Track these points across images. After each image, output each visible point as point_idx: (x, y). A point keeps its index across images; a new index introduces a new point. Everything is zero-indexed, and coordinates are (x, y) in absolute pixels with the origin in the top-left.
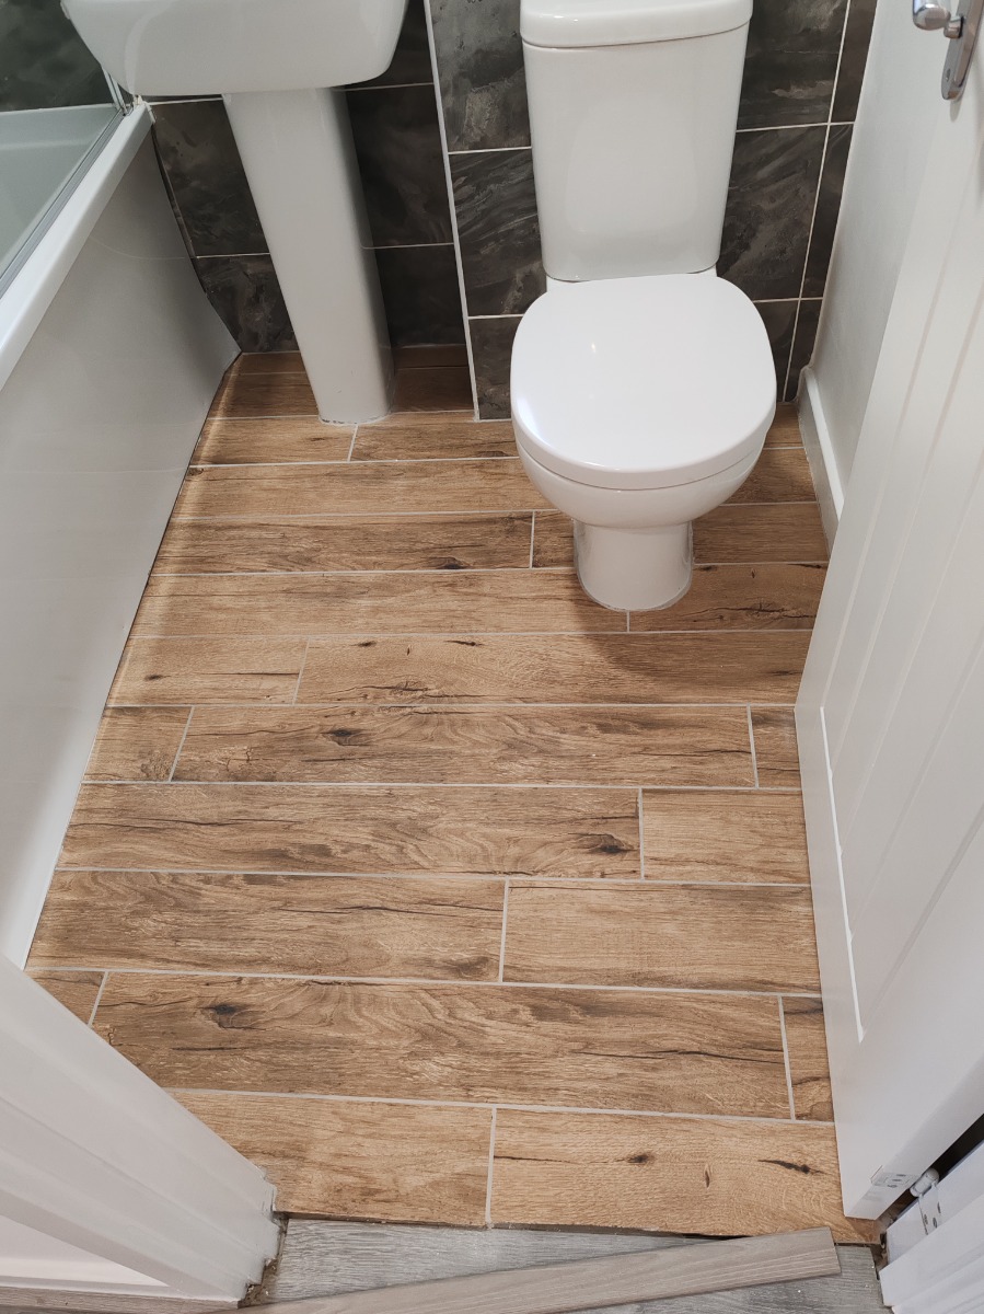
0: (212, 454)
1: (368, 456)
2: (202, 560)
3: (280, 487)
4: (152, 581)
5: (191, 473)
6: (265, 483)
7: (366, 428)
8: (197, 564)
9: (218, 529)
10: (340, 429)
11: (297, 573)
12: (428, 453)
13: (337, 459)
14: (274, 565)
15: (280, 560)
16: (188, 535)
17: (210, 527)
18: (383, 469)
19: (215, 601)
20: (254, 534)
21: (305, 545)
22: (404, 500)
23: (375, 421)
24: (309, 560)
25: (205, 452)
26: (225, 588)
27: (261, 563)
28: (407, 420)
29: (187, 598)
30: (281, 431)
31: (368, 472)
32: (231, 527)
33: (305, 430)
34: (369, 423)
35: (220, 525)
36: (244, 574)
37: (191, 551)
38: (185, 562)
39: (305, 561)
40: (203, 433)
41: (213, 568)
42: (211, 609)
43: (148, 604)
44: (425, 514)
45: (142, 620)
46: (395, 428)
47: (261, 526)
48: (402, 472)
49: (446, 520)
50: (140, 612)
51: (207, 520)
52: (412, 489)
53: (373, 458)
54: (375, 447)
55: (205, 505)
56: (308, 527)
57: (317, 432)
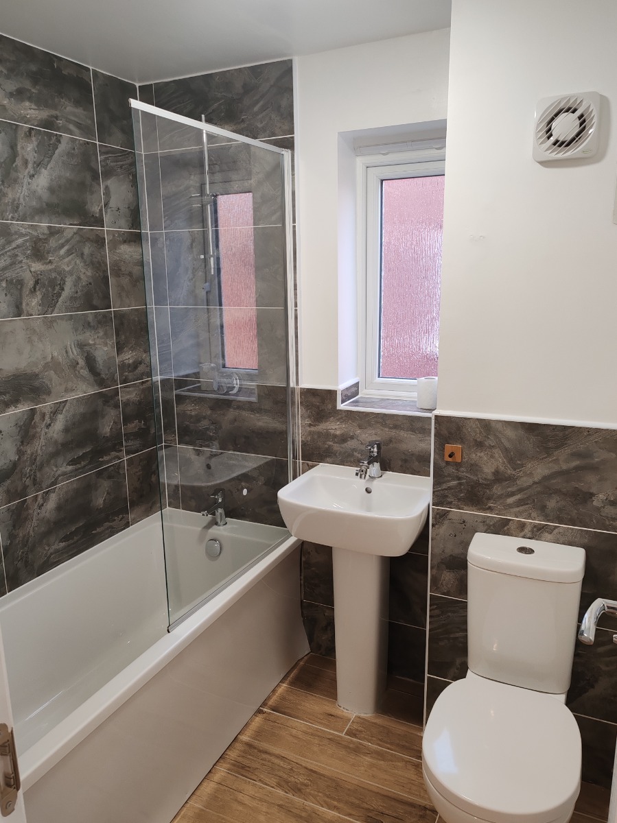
0: (274, 705)
1: (355, 735)
2: (243, 767)
3: (300, 737)
4: (213, 771)
5: (259, 711)
6: (294, 732)
7: (359, 718)
8: (241, 769)
9: (260, 751)
10: (346, 713)
11: (290, 796)
12: (388, 746)
13: (337, 731)
14: (279, 785)
15: (284, 784)
16: (243, 748)
17: (255, 748)
18: (361, 746)
19: (240, 796)
20: (277, 761)
21: (301, 779)
22: (366, 771)
23: (365, 715)
24: (300, 790)
25: (271, 702)
26: (249, 790)
27: (273, 781)
28: (383, 721)
29: (227, 788)
30: (314, 704)
31: (351, 746)
32: (266, 752)
33: (326, 707)
34: (362, 715)
35: (261, 749)
36: (262, 785)
37: (240, 759)
38: (234, 765)
39: (297, 789)
40: (274, 691)
41: (246, 774)
42: (236, 800)
43: (205, 784)
44: (374, 784)
45: (198, 793)
46: (375, 723)
47: (283, 758)
48: (370, 753)
49: (385, 793)
50: (200, 787)
51: (256, 743)
52: (372, 766)
53: (356, 737)
54: (361, 731)
55: (259, 734)
56: (306, 768)
57: (333, 711)
